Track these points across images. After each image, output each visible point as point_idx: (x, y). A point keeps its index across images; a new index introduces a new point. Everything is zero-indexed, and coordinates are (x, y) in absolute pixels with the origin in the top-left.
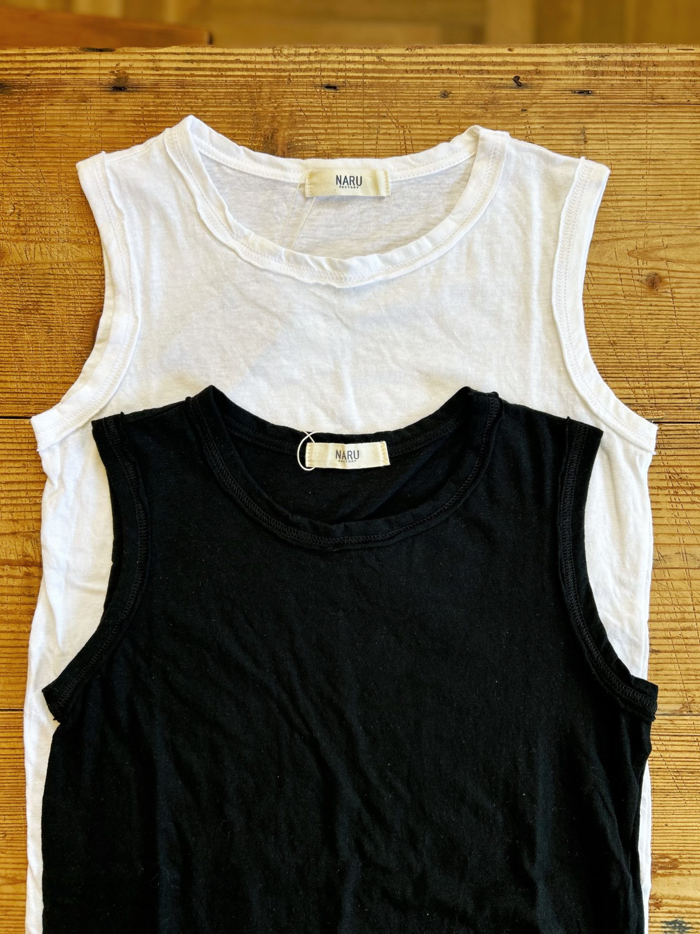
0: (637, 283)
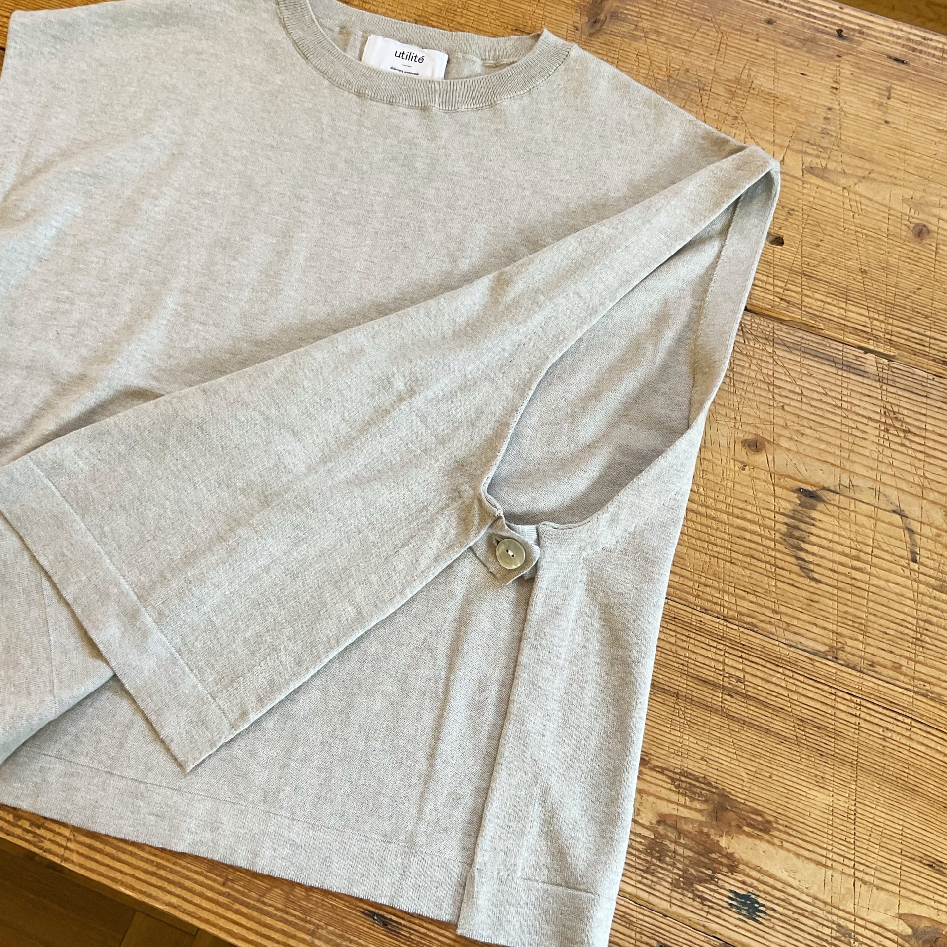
0: (903, 227)
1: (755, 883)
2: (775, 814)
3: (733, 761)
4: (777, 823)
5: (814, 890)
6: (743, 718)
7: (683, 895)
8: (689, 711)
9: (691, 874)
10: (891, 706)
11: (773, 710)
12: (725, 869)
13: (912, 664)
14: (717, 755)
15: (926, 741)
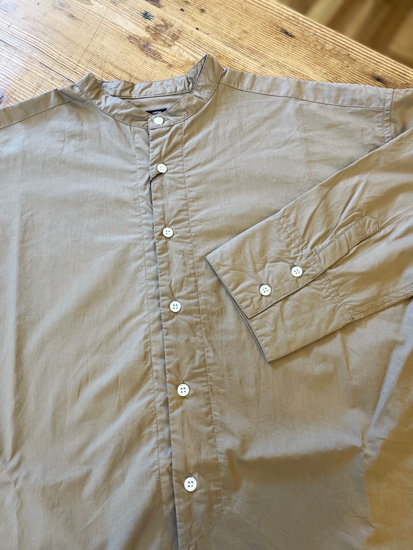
1: (141, 22)
2: (125, 41)
3: (134, 60)
4: (125, 38)
5: (119, 16)
6: (124, 73)
7: (170, 23)
8: (145, 79)
9: (164, 28)
10: (63, 66)
11: (110, 74)
12: (151, 28)
13: (46, 78)
14: (140, 63)
15: (54, 53)
